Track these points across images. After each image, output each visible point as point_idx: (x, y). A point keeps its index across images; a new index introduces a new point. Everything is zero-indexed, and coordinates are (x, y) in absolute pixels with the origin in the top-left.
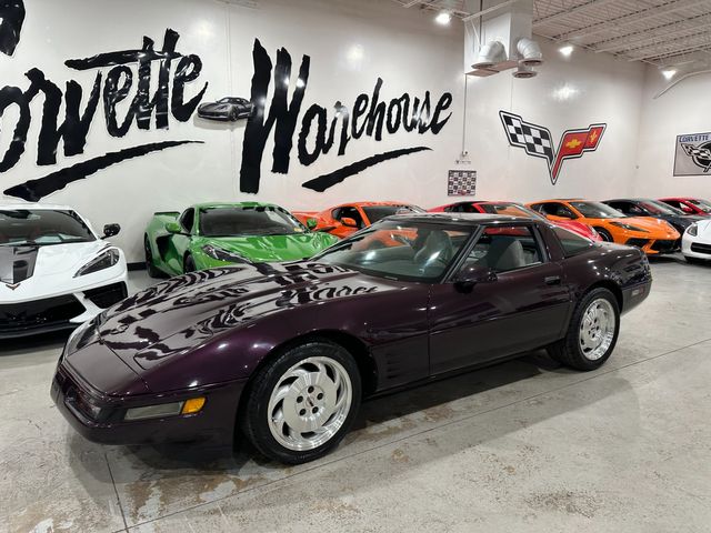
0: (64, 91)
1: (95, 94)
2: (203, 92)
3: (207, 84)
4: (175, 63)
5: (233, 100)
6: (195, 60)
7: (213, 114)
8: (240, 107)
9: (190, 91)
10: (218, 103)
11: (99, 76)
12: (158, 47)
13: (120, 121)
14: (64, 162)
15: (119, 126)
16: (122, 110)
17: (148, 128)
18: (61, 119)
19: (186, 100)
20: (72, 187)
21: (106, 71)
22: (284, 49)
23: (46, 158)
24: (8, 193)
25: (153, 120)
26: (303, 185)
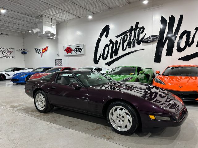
0: (115, 42)
1: (120, 42)
2: (145, 36)
3: (146, 33)
4: (138, 30)
5: (152, 36)
6: (143, 28)
7: (146, 41)
8: (155, 37)
9: (141, 36)
10: (148, 38)
11: (121, 38)
12: (134, 27)
14: (114, 57)
15: (124, 48)
16: (125, 44)
17: (130, 48)
18: (114, 48)
19: (140, 39)
20: (116, 63)
21: (122, 36)
22: (172, 16)
23: (111, 57)
24: (105, 64)
25: (132, 46)
26: (178, 59)
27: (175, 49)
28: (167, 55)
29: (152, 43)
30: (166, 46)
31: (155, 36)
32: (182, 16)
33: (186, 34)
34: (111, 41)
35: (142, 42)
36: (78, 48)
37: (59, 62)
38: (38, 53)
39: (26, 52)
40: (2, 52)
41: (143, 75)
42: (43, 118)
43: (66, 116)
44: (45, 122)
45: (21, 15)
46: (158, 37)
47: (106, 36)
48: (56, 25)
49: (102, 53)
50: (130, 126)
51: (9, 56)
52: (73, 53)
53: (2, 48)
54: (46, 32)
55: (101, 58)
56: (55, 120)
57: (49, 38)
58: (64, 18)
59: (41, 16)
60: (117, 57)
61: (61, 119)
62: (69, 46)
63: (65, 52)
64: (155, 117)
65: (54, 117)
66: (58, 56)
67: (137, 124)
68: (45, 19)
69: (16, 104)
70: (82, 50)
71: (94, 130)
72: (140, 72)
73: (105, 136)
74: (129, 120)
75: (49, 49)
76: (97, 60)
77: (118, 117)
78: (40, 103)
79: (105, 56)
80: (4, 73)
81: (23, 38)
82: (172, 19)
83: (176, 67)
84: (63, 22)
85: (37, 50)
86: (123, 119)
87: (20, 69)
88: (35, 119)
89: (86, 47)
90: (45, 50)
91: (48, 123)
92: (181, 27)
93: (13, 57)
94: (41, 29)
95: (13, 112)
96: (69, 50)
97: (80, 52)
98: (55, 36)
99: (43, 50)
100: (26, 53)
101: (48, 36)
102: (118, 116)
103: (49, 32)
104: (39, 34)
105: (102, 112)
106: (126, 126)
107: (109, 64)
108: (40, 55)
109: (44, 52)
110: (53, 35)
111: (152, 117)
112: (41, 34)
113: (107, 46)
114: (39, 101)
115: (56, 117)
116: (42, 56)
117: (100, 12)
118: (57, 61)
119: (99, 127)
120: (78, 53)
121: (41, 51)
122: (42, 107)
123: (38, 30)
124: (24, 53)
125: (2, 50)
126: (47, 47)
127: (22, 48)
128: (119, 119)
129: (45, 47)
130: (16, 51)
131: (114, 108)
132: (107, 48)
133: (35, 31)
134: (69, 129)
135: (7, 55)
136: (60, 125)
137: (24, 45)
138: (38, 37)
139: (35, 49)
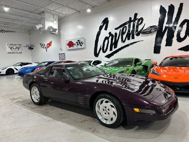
0: (114, 35)
1: (119, 34)
2: (144, 27)
3: (145, 24)
4: (136, 21)
5: (151, 27)
6: (142, 19)
7: (145, 32)
8: (154, 28)
9: (140, 28)
10: (147, 29)
11: (120, 30)
12: (133, 19)
13: (124, 39)
14: (114, 50)
15: (124, 40)
16: (124, 36)
17: (130, 39)
18: (114, 41)
19: (139, 30)
20: (115, 55)
21: (121, 28)
22: (171, 5)
23: (111, 50)
24: (105, 57)
25: (131, 37)
26: (178, 50)
27: (175, 39)
28: (166, 45)
29: (151, 34)
30: (165, 37)
31: (154, 26)
32: (181, 5)
33: (186, 23)
34: (110, 33)
35: (141, 34)
36: (79, 42)
37: (62, 56)
38: (43, 47)
39: (33, 47)
40: (11, 48)
41: (141, 67)
42: (37, 110)
43: (58, 108)
44: (37, 114)
45: (24, 12)
46: (157, 28)
47: (106, 29)
48: (57, 20)
49: (102, 46)
50: (115, 119)
51: (17, 52)
52: (75, 47)
53: (11, 45)
54: (48, 27)
55: (101, 51)
56: (47, 112)
57: (51, 33)
58: (64, 13)
59: (43, 12)
60: (116, 49)
61: (53, 111)
62: (70, 41)
63: (68, 46)
64: (139, 110)
65: (47, 109)
66: (61, 50)
67: (122, 117)
68: (46, 15)
69: (16, 97)
70: (82, 44)
71: (82, 122)
72: (137, 64)
73: (91, 128)
74: (114, 113)
75: (52, 44)
76: (98, 53)
77: (104, 110)
78: (35, 95)
79: (105, 48)
80: (13, 67)
81: (29, 35)
82: (172, 8)
83: (176, 58)
84: (64, 17)
85: (42, 45)
86: (109, 112)
87: (27, 64)
88: (29, 111)
89: (87, 41)
90: (50, 44)
91: (40, 115)
92: (181, 16)
93: (21, 53)
94: (44, 25)
95: (11, 104)
96: (71, 44)
97: (81, 45)
98: (57, 31)
99: (47, 45)
100: (32, 49)
101: (51, 32)
102: (104, 108)
103: (51, 27)
104: (42, 30)
105: (89, 105)
106: (112, 119)
107: (108, 56)
108: (45, 50)
109: (49, 47)
110: (55, 30)
111: (137, 110)
112: (44, 29)
113: (107, 38)
114: (34, 94)
115: (49, 109)
116: (46, 51)
117: (98, 5)
118: (60, 55)
119: (87, 119)
120: (79, 47)
121: (46, 46)
122: (37, 100)
123: (41, 26)
124: (31, 48)
125: (10, 46)
126: (51, 42)
127: (28, 43)
128: (105, 111)
129: (49, 42)
130: (24, 47)
131: (100, 101)
132: (107, 41)
133: (38, 27)
134: (58, 121)
135: (15, 50)
136: (51, 117)
137: (30, 41)
138: (41, 33)
139: (40, 44)
